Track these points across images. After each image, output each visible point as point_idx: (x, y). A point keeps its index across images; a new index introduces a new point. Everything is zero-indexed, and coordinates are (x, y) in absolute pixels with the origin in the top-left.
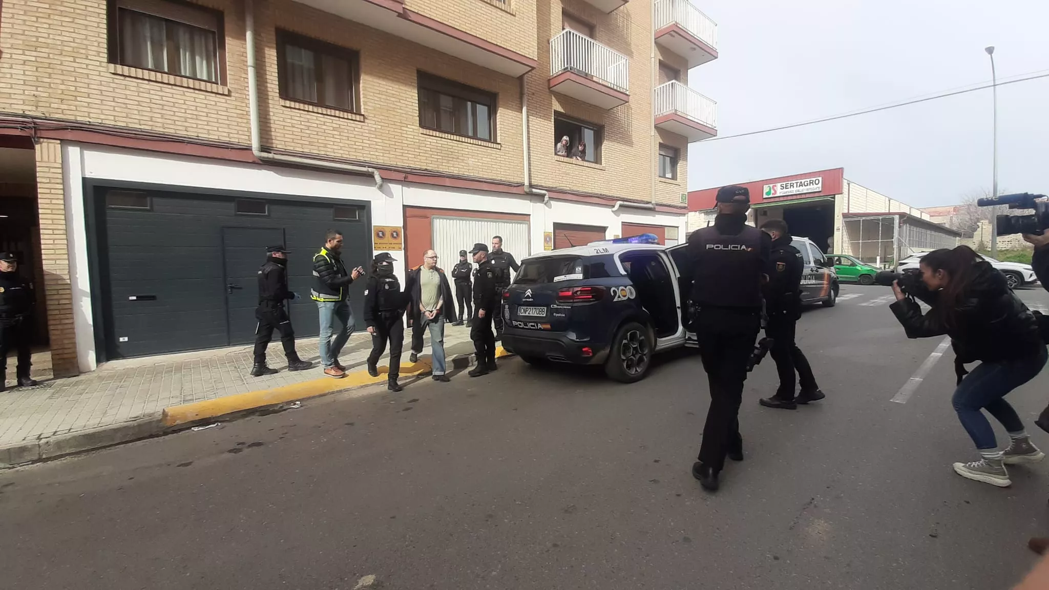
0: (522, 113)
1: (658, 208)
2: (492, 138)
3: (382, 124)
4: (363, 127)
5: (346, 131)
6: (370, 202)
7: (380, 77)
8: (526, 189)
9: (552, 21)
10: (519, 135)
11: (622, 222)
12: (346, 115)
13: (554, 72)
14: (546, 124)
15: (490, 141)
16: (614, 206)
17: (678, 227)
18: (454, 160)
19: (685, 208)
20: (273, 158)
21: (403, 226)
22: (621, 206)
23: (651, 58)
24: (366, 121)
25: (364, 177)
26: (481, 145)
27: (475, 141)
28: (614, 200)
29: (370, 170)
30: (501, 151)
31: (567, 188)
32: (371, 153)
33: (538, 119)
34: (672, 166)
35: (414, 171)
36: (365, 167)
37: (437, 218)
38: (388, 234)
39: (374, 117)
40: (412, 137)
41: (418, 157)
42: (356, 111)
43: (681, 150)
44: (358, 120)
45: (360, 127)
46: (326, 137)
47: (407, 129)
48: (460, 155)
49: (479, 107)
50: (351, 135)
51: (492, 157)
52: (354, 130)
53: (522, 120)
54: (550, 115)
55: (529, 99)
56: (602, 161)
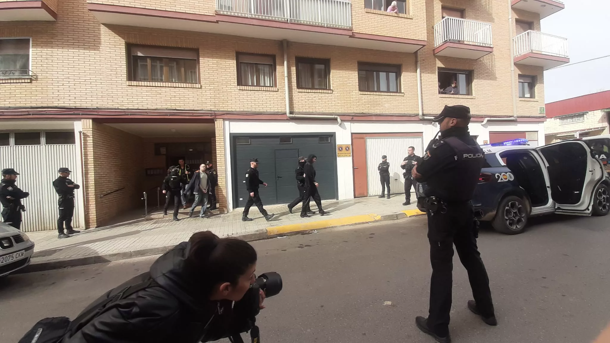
1: (519, 120)
2: (398, 90)
3: (341, 93)
5: (324, 99)
6: (335, 133)
7: (340, 69)
8: (421, 117)
9: (435, 15)
10: (415, 86)
12: (324, 91)
13: (437, 45)
14: (433, 76)
15: (397, 92)
16: (483, 122)
17: (537, 131)
18: (377, 106)
19: (543, 117)
20: (295, 117)
21: (351, 144)
22: (488, 121)
23: (509, 19)
25: (333, 120)
26: (393, 96)
27: (389, 94)
29: (336, 116)
30: (405, 97)
32: (336, 108)
33: (426, 74)
34: (530, 89)
35: (356, 114)
36: (333, 115)
37: (368, 138)
38: (344, 149)
39: (337, 90)
40: (356, 97)
41: (359, 107)
42: (328, 88)
43: (538, 77)
44: (330, 93)
45: (330, 96)
46: (315, 103)
47: (353, 93)
48: (381, 102)
49: (390, 74)
50: (326, 101)
51: (399, 101)
52: (328, 98)
53: (417, 77)
54: (435, 71)
55: (421, 64)
56: (473, 93)
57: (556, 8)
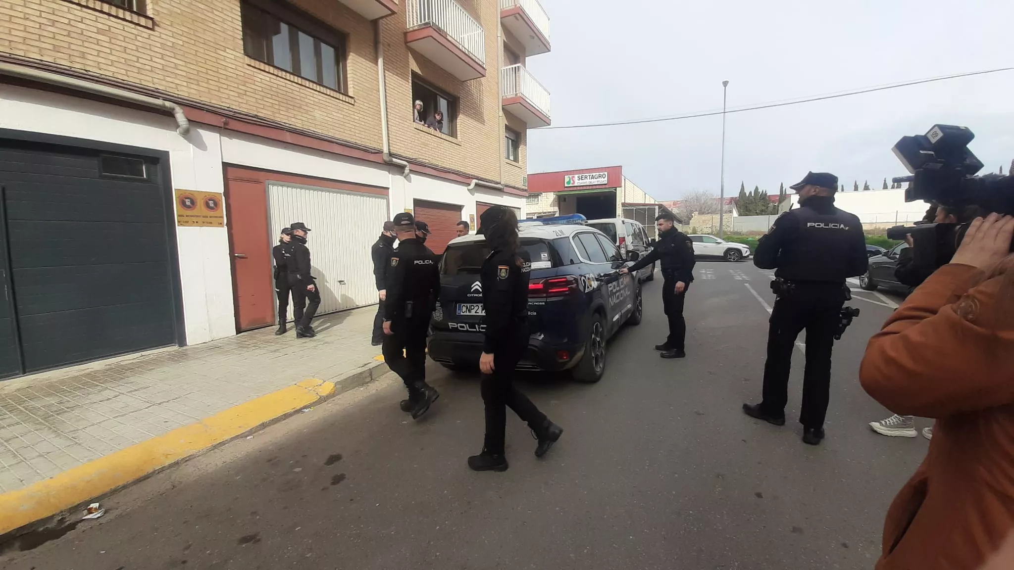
0: (376, 63)
1: (506, 190)
2: (341, 87)
3: (184, 39)
4: (152, 38)
5: (121, 38)
6: (168, 152)
8: (386, 158)
10: (376, 92)
11: (477, 202)
12: (121, 13)
13: (411, 25)
14: (404, 84)
15: (339, 92)
16: (469, 185)
17: (520, 209)
18: (296, 109)
19: (526, 190)
21: (224, 193)
22: (476, 185)
23: (497, 37)
24: (156, 28)
27: (321, 89)
28: (469, 178)
29: (169, 104)
30: (355, 107)
31: (427, 161)
32: (168, 79)
33: (394, 76)
34: (514, 148)
35: (237, 115)
36: (159, 99)
37: (273, 185)
38: (200, 203)
39: (171, 26)
40: (233, 67)
41: (245, 97)
42: (137, 9)
43: (522, 134)
44: (141, 24)
45: (146, 36)
46: (83, 41)
47: (225, 54)
48: (304, 103)
49: (323, 46)
50: (130, 46)
51: (343, 113)
52: (136, 39)
53: (378, 75)
54: (407, 75)
55: (386, 51)
56: (458, 136)
57: (544, 47)
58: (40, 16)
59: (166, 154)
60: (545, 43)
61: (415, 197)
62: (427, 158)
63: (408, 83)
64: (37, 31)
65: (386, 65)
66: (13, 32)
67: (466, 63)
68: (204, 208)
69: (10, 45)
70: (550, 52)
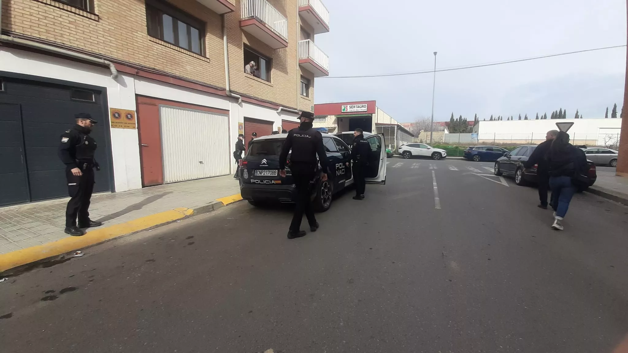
0: (223, 40)
2: (202, 53)
4: (98, 26)
5: (82, 26)
8: (228, 93)
10: (222, 55)
11: (282, 120)
12: (81, 12)
13: (244, 17)
14: (239, 51)
15: (201, 55)
16: (278, 110)
18: (176, 65)
20: (13, 41)
21: (136, 110)
22: (282, 110)
23: (297, 23)
24: (100, 20)
26: (195, 57)
27: (190, 54)
28: (278, 106)
29: (107, 62)
30: (210, 64)
31: (252, 95)
32: (106, 48)
33: (233, 46)
34: (306, 89)
35: (143, 68)
36: (101, 59)
37: (163, 107)
38: (123, 116)
39: (108, 19)
40: (141, 41)
41: (148, 58)
42: (90, 10)
43: (311, 81)
44: (92, 18)
45: (94, 25)
46: (62, 28)
47: (137, 35)
48: (181, 62)
49: (192, 29)
50: (86, 30)
51: (203, 67)
52: (89, 27)
53: (223, 45)
54: (241, 45)
55: (228, 31)
56: (271, 81)
57: (325, 29)
58: (39, 14)
59: (105, 89)
60: (326, 26)
61: (245, 116)
62: (252, 94)
63: (241, 50)
64: (37, 22)
65: (228, 39)
66: (25, 22)
67: (276, 39)
68: (125, 119)
69: (23, 29)
70: (328, 32)
